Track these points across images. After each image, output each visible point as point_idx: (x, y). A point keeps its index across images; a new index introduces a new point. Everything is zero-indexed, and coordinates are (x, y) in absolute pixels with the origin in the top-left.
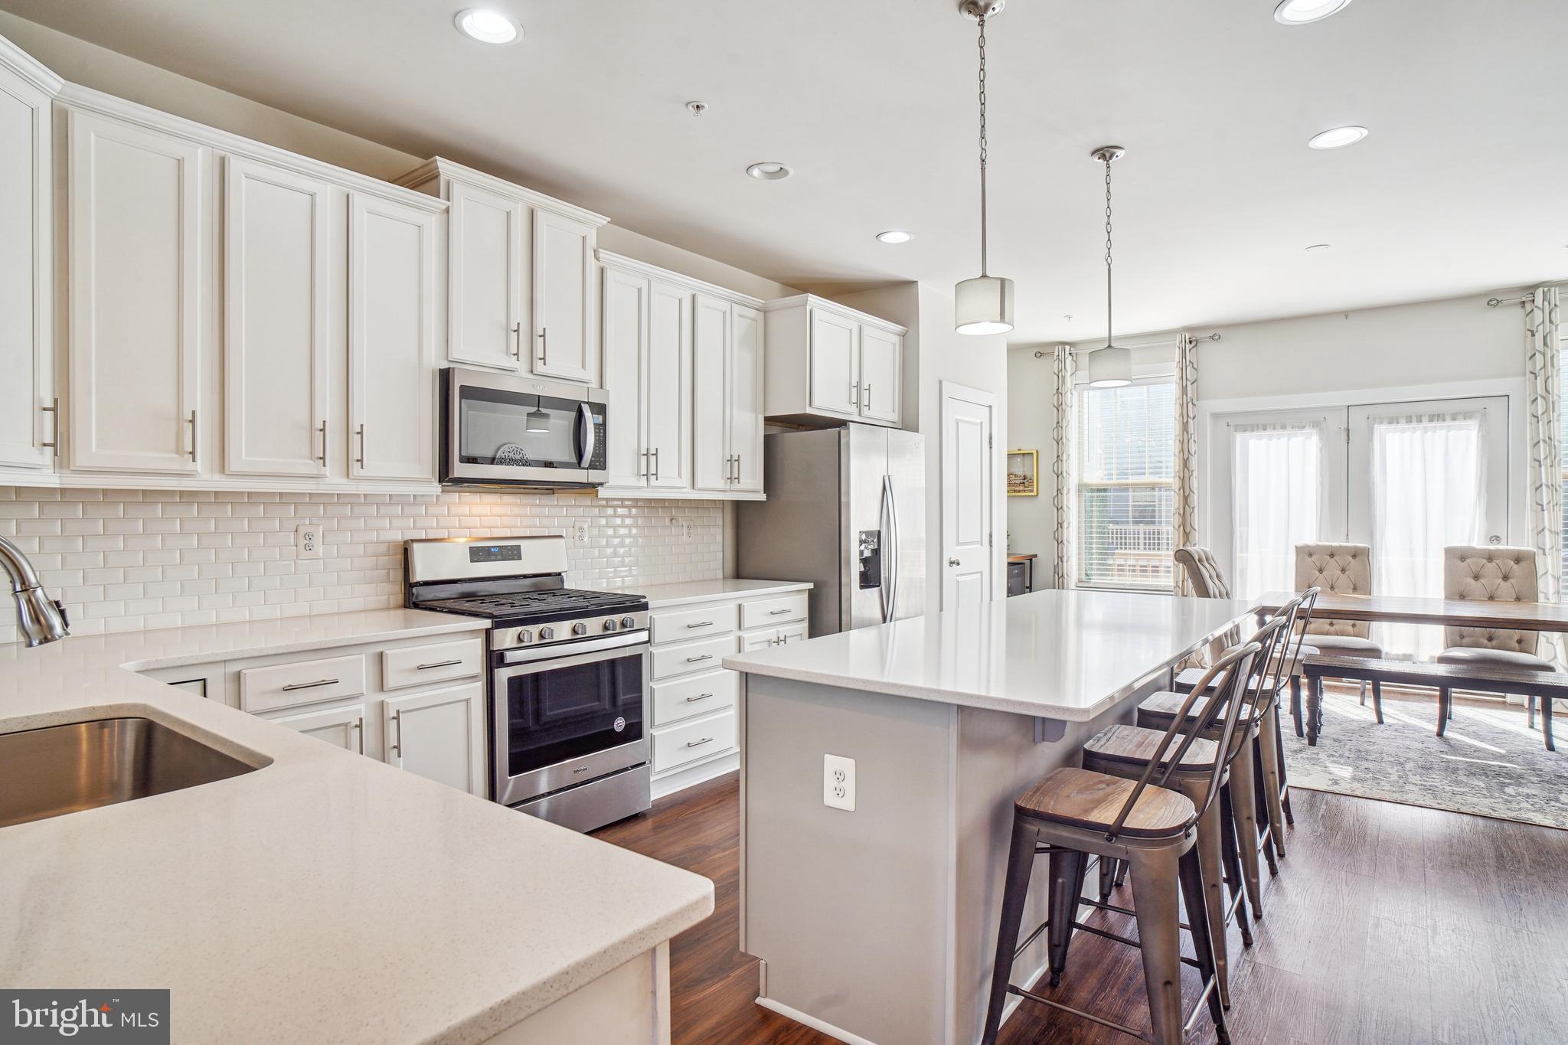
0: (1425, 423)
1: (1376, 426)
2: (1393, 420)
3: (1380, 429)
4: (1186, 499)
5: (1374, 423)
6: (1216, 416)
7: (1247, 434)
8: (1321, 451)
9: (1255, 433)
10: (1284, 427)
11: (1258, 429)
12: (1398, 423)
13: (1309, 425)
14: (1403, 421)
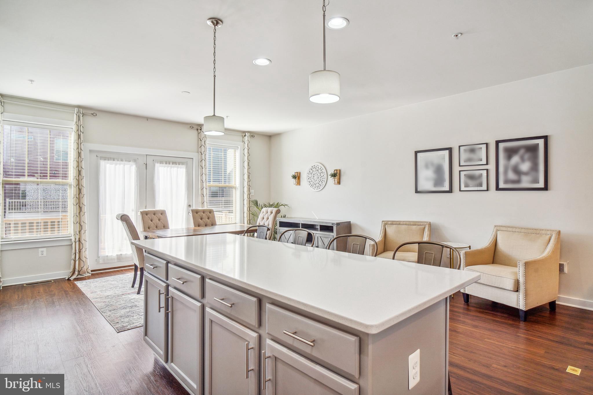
0: (171, 165)
1: (156, 164)
2: (161, 162)
3: (157, 165)
4: (80, 190)
5: (155, 163)
6: (91, 151)
7: (106, 161)
8: (137, 171)
9: (109, 162)
10: (122, 160)
11: (111, 160)
12: (163, 164)
13: (133, 161)
14: (164, 163)
